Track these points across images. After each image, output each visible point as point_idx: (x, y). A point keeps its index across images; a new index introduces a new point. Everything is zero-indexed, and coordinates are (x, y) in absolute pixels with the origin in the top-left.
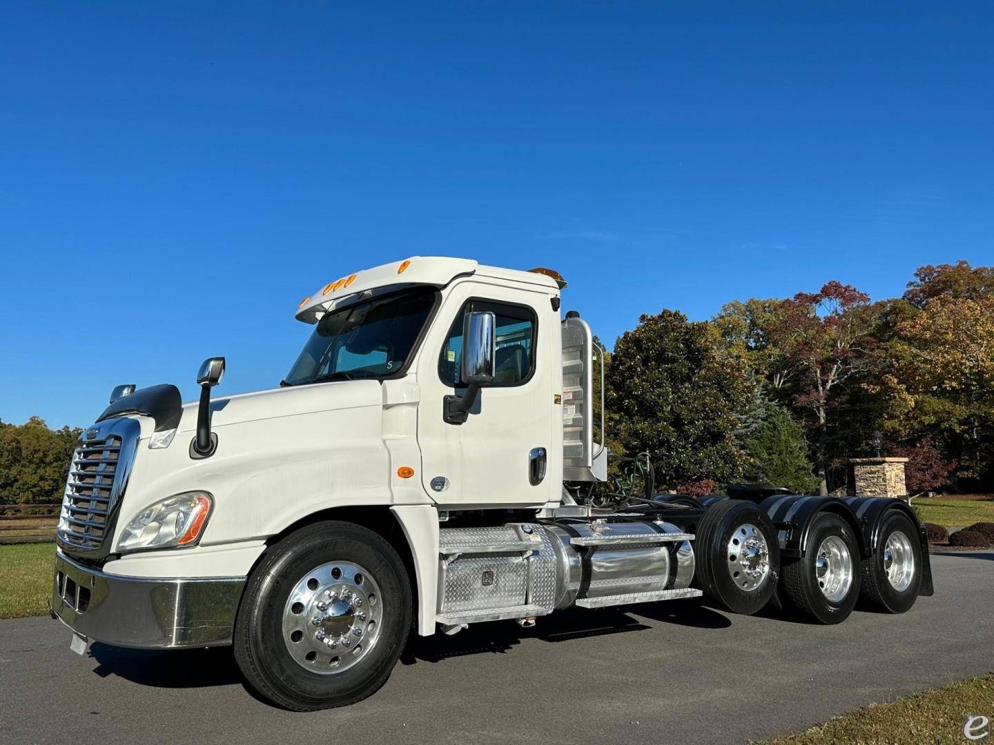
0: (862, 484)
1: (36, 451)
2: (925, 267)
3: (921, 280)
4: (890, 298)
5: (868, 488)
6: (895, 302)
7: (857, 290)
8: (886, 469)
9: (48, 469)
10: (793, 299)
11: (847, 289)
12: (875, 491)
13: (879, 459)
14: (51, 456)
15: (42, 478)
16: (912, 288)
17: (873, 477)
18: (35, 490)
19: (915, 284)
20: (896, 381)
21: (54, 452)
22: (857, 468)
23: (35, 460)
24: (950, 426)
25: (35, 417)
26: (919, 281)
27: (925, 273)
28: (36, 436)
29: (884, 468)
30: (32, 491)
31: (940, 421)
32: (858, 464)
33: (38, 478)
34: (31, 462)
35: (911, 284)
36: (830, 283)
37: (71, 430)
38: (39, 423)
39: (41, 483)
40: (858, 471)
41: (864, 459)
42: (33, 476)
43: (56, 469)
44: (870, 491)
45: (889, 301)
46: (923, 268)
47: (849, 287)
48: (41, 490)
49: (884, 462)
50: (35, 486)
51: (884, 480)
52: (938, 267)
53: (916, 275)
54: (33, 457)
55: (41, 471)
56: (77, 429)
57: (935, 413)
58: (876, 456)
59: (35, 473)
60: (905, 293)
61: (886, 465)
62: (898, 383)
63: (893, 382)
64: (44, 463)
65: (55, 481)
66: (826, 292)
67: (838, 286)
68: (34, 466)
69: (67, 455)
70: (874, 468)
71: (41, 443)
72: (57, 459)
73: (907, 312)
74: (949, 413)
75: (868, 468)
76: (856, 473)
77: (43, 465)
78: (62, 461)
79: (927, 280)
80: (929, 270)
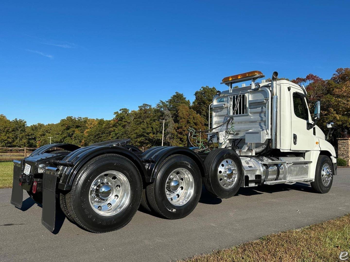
0: (340, 146)
1: (5, 128)
2: (340, 68)
3: (338, 73)
4: (327, 79)
5: (342, 147)
6: (329, 81)
7: (319, 77)
8: (349, 142)
9: (10, 134)
10: (296, 80)
11: (315, 77)
12: (345, 148)
13: (346, 138)
14: (11, 129)
15: (8, 138)
16: (334, 76)
17: (344, 144)
18: (6, 142)
19: (336, 75)
20: (333, 110)
21: (12, 128)
22: (339, 141)
23: (5, 131)
24: (346, 125)
25: (2, 115)
26: (337, 74)
27: (339, 70)
28: (5, 122)
29: (348, 141)
30: (5, 142)
31: (343, 124)
32: (339, 140)
33: (7, 137)
34: (4, 131)
35: (334, 74)
36: (309, 75)
37: (18, 120)
38: (4, 117)
39: (8, 139)
40: (339, 142)
41: (342, 138)
42: (5, 137)
43: (13, 134)
44: (343, 148)
45: (326, 81)
46: (339, 69)
47: (316, 76)
48: (8, 142)
49: (348, 139)
50: (6, 140)
51: (348, 145)
52: (344, 69)
53: (336, 71)
54: (5, 130)
55: (8, 135)
56: (20, 120)
57: (342, 121)
58: (345, 137)
59: (6, 135)
60: (332, 78)
61: (349, 140)
62: (333, 111)
63: (332, 111)
64: (9, 132)
65: (13, 138)
66: (308, 78)
67: (312, 76)
68: (5, 133)
69: (17, 129)
70: (345, 141)
71: (7, 125)
72: (13, 131)
73: (333, 85)
74: (346, 121)
75: (343, 141)
76: (338, 142)
77: (8, 133)
78: (15, 131)
79: (340, 73)
80: (341, 70)
